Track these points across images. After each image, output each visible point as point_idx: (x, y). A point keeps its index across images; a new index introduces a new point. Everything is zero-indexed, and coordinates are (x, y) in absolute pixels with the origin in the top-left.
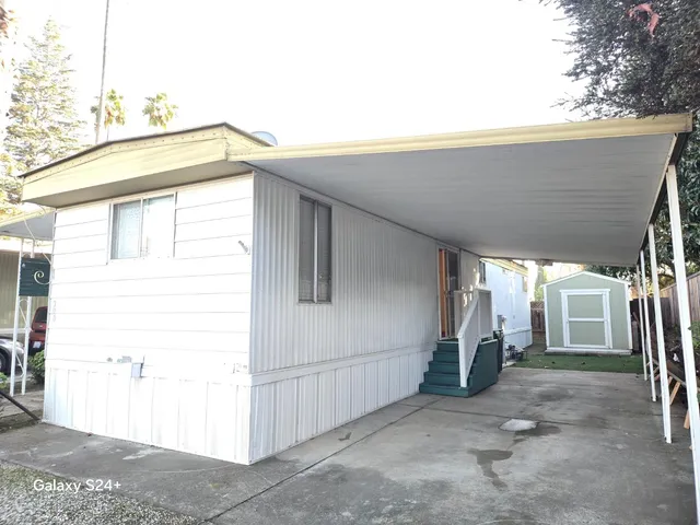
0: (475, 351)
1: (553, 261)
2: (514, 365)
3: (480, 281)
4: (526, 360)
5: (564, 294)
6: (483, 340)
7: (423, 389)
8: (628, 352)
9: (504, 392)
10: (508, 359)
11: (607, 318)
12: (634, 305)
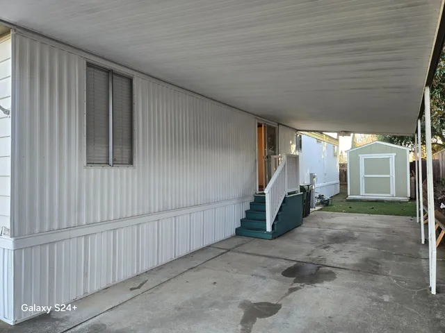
0: (281, 202)
1: (351, 132)
2: (321, 210)
3: (297, 148)
4: (331, 205)
5: (362, 157)
6: (289, 194)
7: (239, 232)
8: (406, 199)
9: (304, 234)
10: (317, 205)
11: (392, 175)
12: (413, 165)
